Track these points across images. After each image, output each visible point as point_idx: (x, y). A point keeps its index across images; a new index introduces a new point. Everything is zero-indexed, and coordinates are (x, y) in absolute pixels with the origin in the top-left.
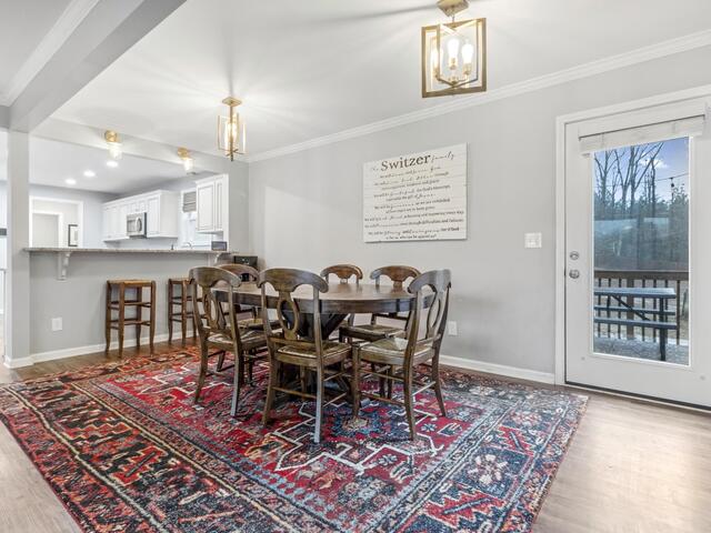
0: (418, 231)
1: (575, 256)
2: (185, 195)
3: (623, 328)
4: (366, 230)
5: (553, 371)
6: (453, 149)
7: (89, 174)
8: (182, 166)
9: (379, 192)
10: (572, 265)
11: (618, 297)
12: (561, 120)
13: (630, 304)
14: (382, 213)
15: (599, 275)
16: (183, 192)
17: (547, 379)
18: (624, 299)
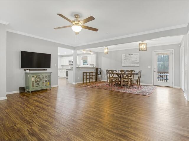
0: (132, 65)
1: (155, 69)
2: (82, 57)
3: (161, 80)
4: (122, 65)
5: (152, 84)
6: (138, 53)
7: (65, 53)
8: (84, 52)
9: (125, 59)
10: (155, 70)
11: (160, 75)
12: (153, 51)
13: (162, 77)
14: (125, 62)
15: (158, 72)
16: (81, 56)
17: (151, 85)
18: (161, 76)
